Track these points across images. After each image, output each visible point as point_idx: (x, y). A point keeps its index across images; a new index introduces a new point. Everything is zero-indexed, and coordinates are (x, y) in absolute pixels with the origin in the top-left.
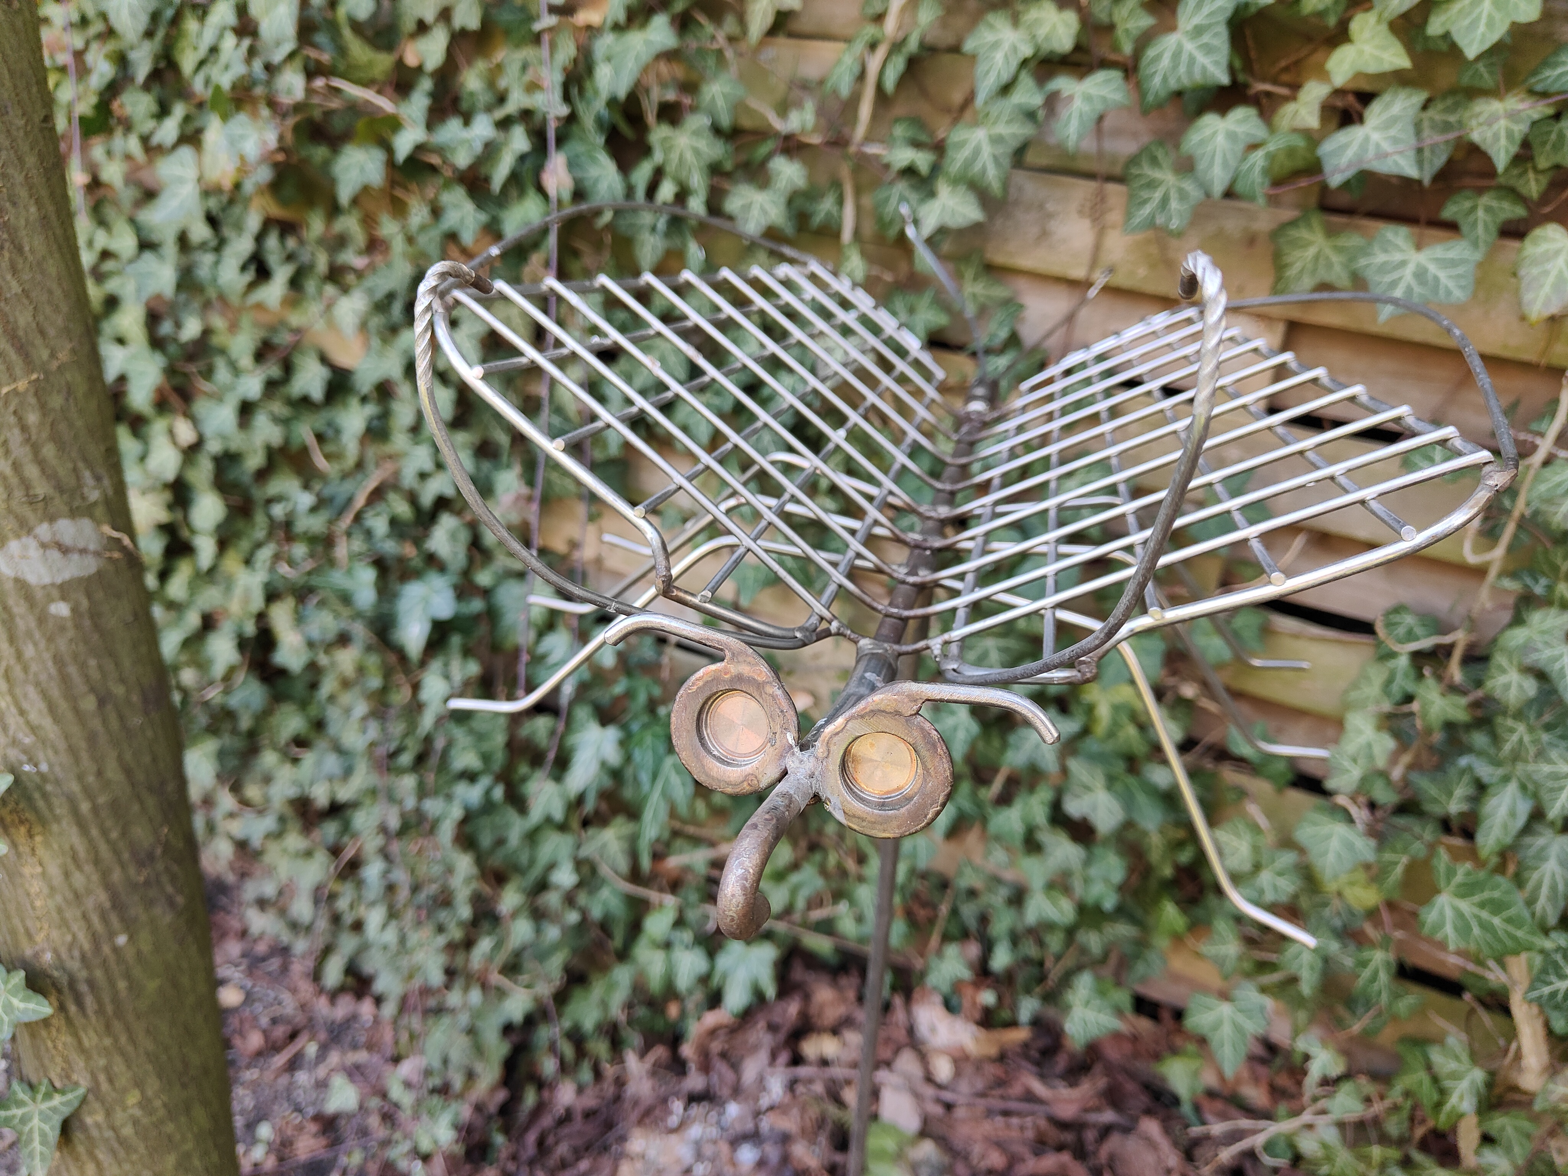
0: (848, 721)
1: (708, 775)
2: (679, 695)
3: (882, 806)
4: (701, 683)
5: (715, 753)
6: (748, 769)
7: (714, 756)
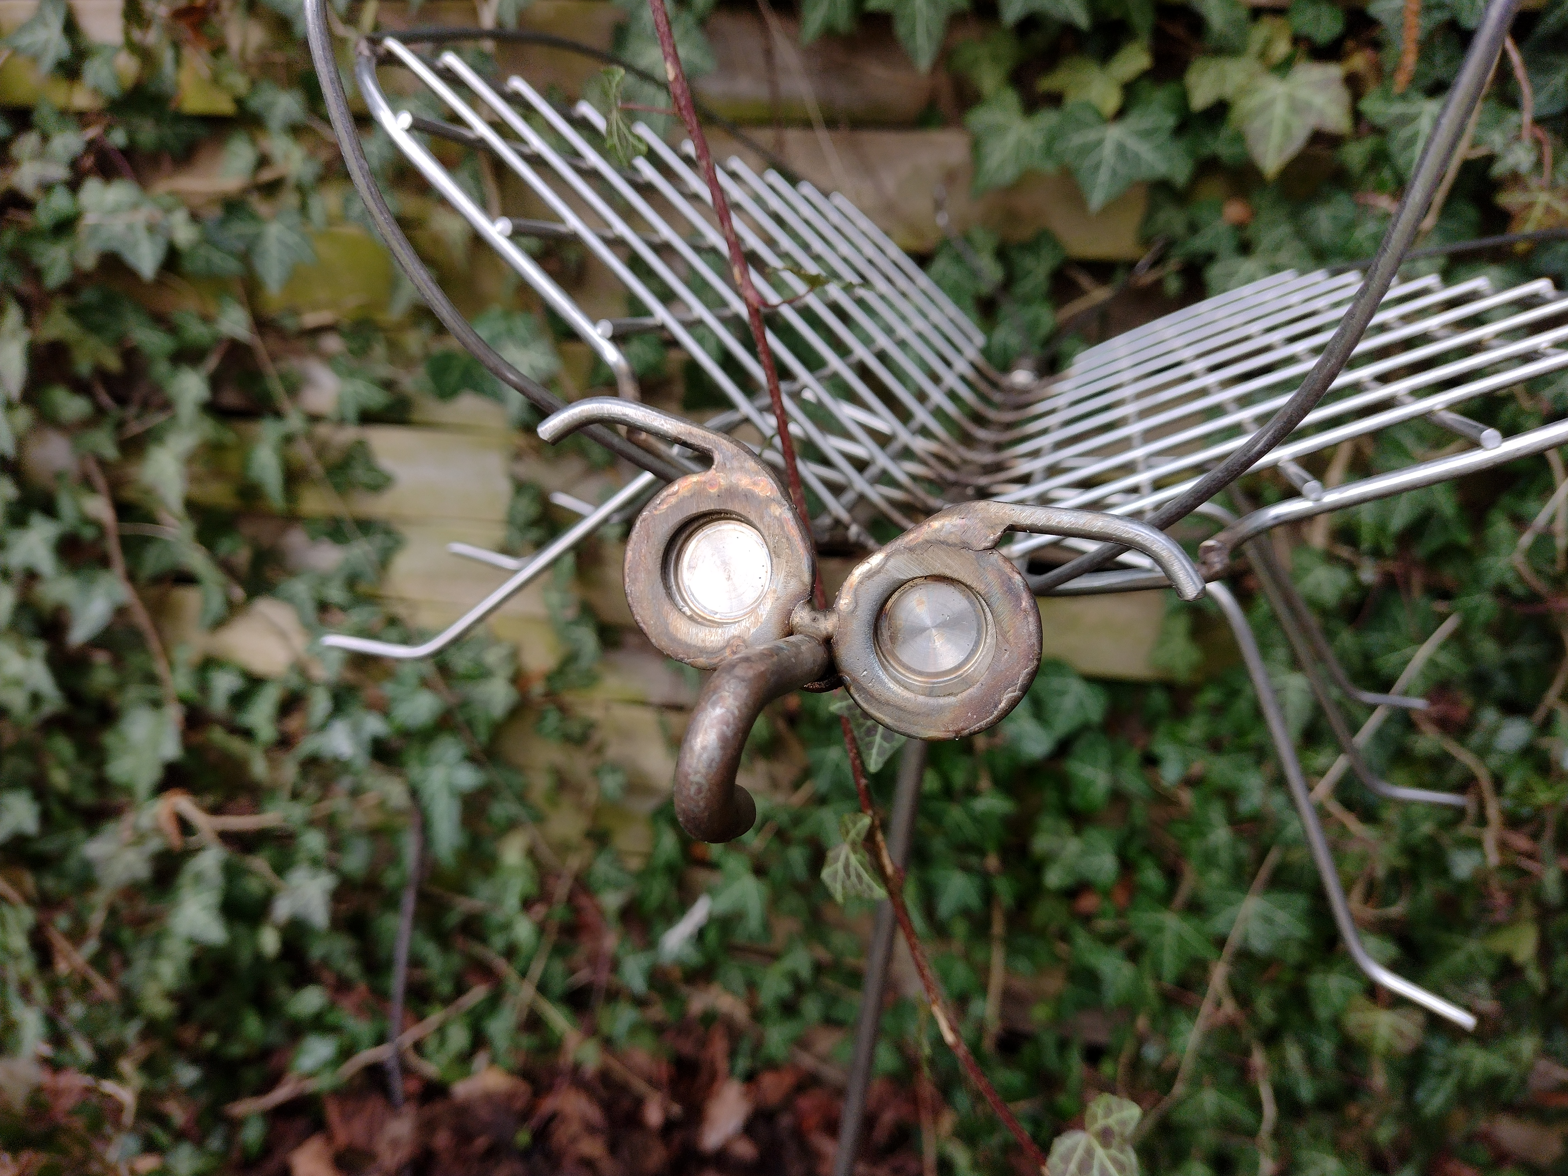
0: (887, 558)
1: (674, 639)
2: (641, 518)
3: (930, 692)
4: (673, 500)
5: (686, 609)
6: (734, 630)
7: (684, 613)
